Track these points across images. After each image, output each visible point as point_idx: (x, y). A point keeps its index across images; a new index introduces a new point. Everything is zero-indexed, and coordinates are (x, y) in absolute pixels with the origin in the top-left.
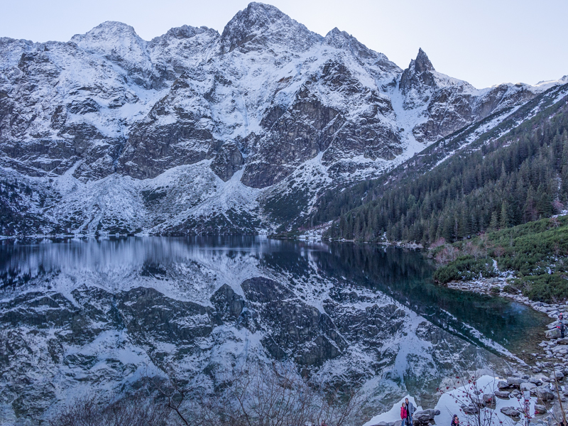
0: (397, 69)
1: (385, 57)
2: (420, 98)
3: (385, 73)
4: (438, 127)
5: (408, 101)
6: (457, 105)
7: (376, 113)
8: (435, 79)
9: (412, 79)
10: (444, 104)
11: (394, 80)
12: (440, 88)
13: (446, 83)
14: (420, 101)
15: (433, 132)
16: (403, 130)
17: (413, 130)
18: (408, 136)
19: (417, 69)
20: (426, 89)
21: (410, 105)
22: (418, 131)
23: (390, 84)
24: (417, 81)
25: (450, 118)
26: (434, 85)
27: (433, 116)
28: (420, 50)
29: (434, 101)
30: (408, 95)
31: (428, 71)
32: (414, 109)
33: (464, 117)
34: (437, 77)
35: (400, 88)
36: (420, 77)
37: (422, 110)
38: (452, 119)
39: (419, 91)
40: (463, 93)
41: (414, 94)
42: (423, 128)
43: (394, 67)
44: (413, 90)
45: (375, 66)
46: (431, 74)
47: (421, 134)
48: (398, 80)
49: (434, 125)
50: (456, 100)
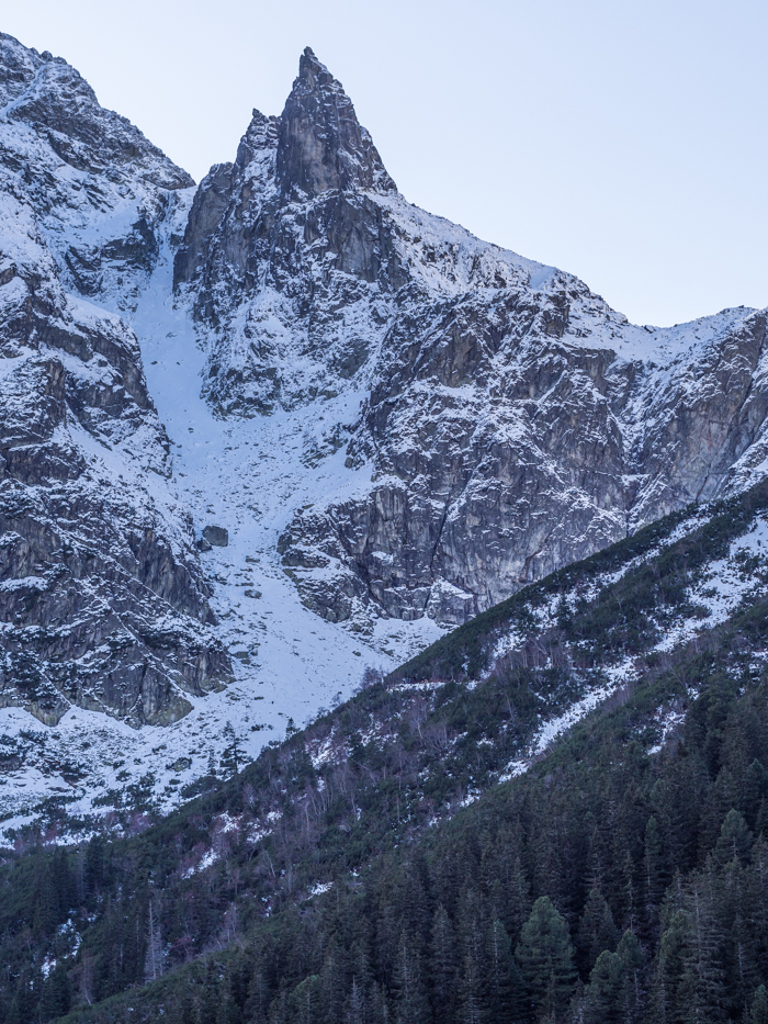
0: (154, 164)
1: (74, 80)
2: (310, 350)
3: (82, 175)
4: (435, 532)
5: (237, 362)
6: (543, 403)
7: (56, 414)
8: (400, 245)
9: (259, 230)
10: (467, 392)
11: (141, 225)
12: (435, 297)
13: (461, 270)
14: (311, 368)
15: (408, 559)
16: (218, 535)
17: (284, 542)
18: (256, 576)
19: (292, 172)
20: (348, 298)
21: (251, 389)
22: (314, 551)
23: (116, 249)
24: (290, 242)
25: (507, 481)
26: (395, 277)
27: (401, 465)
28: (308, 60)
29: (409, 374)
30: (238, 323)
31: (357, 193)
32: (279, 413)
33: (583, 482)
34: (412, 231)
35: (179, 276)
36: (308, 223)
37: (330, 420)
38: (518, 489)
39: (305, 309)
40: (568, 340)
41: (273, 324)
42: (344, 533)
43: (132, 148)
44: (268, 297)
45: (22, 127)
46: (378, 214)
47: (333, 571)
48: (163, 232)
49: (407, 514)
50: (538, 378)
